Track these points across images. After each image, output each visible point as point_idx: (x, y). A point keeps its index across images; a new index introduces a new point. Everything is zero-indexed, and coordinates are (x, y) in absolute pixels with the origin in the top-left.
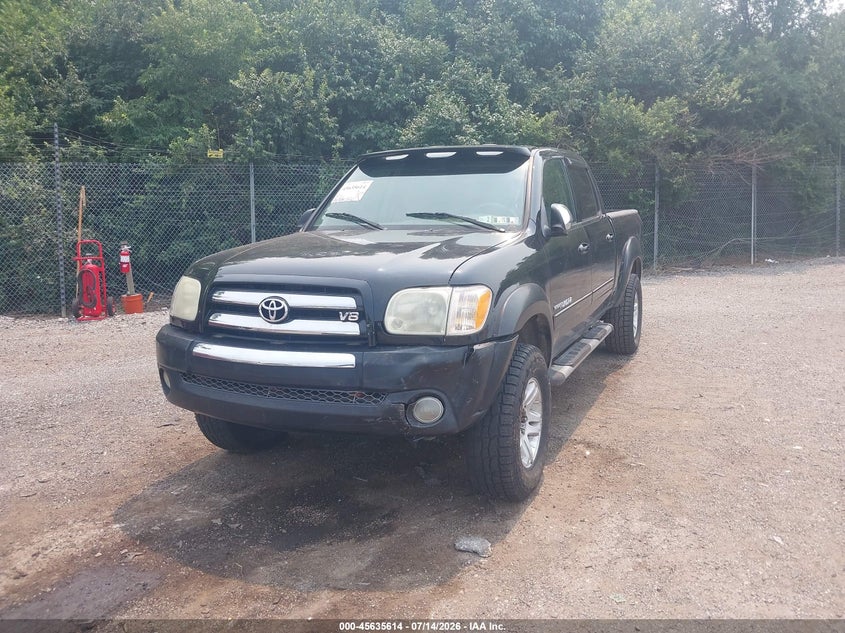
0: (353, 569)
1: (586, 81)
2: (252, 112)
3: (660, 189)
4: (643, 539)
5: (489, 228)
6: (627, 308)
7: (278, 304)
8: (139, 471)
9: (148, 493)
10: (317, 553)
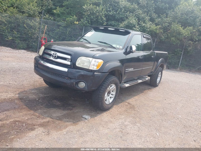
0: (58, 115)
1: (171, 19)
2: (87, 14)
3: (184, 50)
4: (126, 126)
5: (114, 48)
6: (156, 75)
7: (55, 55)
8: (29, 86)
9: (28, 90)
10: (52, 110)
